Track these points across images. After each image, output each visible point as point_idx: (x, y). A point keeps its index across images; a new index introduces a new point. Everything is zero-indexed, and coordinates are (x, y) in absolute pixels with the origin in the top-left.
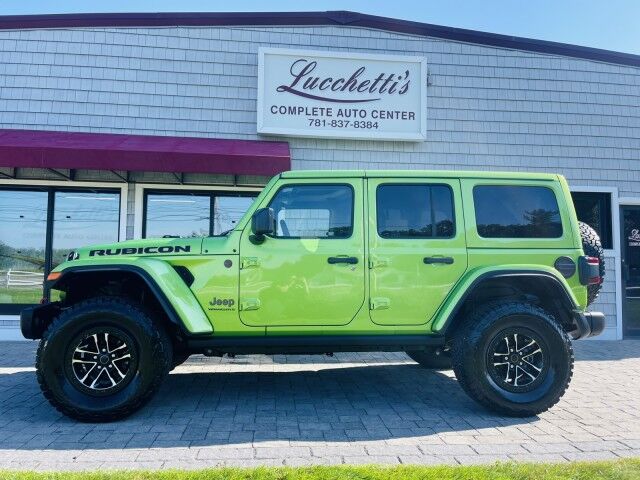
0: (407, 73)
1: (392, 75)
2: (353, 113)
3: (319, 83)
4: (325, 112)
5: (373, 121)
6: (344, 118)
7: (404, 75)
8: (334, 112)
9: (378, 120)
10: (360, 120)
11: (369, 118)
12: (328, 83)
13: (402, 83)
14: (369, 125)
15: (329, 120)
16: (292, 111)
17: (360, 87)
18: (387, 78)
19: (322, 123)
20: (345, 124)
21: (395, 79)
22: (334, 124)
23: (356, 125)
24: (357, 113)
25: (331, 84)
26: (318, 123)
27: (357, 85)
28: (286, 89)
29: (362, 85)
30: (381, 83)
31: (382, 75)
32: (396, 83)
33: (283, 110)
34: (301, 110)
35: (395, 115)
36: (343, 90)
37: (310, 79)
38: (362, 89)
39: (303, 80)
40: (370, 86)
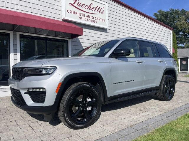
0: (103, 7)
1: (100, 7)
2: (90, 17)
3: (81, 5)
4: (83, 15)
5: (96, 20)
6: (88, 18)
7: (102, 8)
8: (86, 16)
9: (97, 20)
10: (92, 19)
11: (94, 19)
12: (83, 6)
13: (102, 10)
14: (94, 22)
15: (84, 18)
16: (74, 13)
17: (92, 9)
18: (98, 8)
19: (82, 18)
20: (88, 20)
21: (100, 8)
22: (85, 19)
23: (91, 21)
24: (92, 17)
25: (85, 6)
26: (81, 18)
27: (91, 8)
28: (72, 5)
29: (92, 8)
30: (97, 9)
31: (97, 6)
32: (101, 10)
33: (71, 11)
34: (76, 13)
35: (101, 19)
36: (88, 9)
37: (79, 3)
38: (93, 10)
39: (77, 3)
40: (94, 9)
